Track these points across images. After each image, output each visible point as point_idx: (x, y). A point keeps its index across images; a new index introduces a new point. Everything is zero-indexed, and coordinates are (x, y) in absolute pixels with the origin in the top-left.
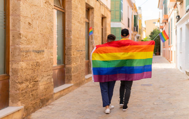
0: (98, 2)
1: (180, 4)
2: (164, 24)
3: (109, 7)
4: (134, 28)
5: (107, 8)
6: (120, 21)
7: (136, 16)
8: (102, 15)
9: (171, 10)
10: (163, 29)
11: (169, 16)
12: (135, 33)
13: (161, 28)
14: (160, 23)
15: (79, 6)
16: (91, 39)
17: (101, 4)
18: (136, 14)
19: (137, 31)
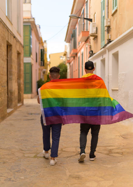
0: (14, 39)
1: (94, 39)
2: (72, 58)
3: (22, 43)
4: (41, 63)
5: (21, 44)
6: (30, 56)
7: (42, 51)
8: (18, 51)
9: (81, 45)
10: (70, 63)
11: (78, 50)
12: (42, 67)
13: (68, 63)
14: (67, 57)
15: (3, 44)
16: (10, 76)
17: (16, 41)
18: (42, 48)
19: (44, 65)
